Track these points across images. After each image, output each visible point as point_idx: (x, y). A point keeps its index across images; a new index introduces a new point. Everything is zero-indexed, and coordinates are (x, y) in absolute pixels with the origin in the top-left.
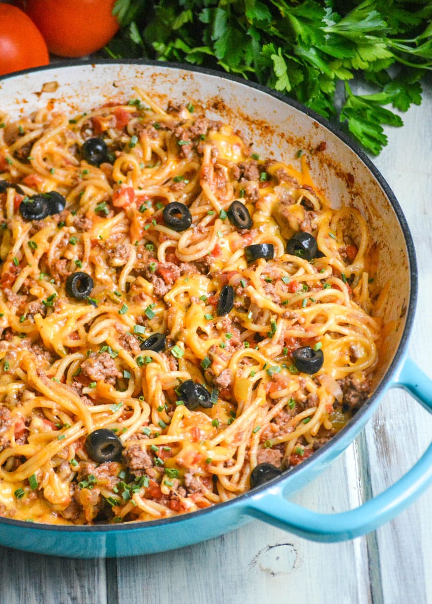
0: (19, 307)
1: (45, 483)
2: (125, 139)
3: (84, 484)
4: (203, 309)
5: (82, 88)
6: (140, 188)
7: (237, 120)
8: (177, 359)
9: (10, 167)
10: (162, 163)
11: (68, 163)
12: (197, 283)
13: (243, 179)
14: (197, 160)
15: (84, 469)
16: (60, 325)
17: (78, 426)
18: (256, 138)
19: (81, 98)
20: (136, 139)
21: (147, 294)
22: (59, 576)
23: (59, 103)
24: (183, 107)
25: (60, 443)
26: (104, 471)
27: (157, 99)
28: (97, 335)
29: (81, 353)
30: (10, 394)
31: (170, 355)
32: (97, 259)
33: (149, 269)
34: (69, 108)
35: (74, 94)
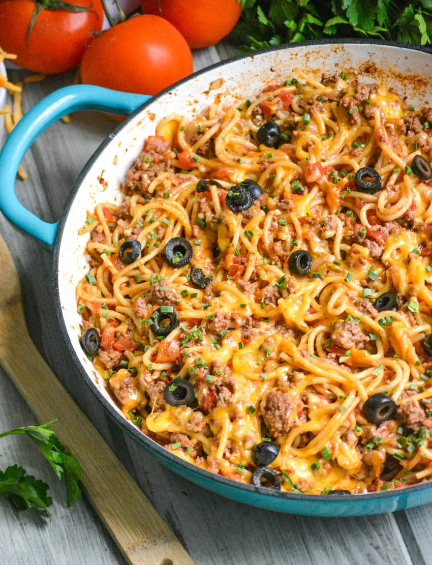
0: (255, 294)
1: (337, 454)
2: (297, 118)
3: (371, 446)
4: (422, 261)
5: (244, 79)
6: (323, 161)
7: (389, 79)
8: (413, 314)
9: (198, 165)
10: (335, 134)
11: (249, 150)
12: (406, 239)
13: (409, 132)
14: (366, 124)
15: (368, 433)
16: (298, 304)
17: (352, 395)
18: (410, 92)
19: (243, 87)
20: (309, 116)
21: (364, 258)
22: (357, 530)
23: (225, 97)
24: (337, 77)
25: (343, 415)
26: (384, 430)
27: (311, 75)
28: (336, 307)
29: (322, 325)
30: (280, 379)
31: (407, 310)
32: (310, 235)
33: (360, 234)
34: (234, 99)
35: (237, 85)
